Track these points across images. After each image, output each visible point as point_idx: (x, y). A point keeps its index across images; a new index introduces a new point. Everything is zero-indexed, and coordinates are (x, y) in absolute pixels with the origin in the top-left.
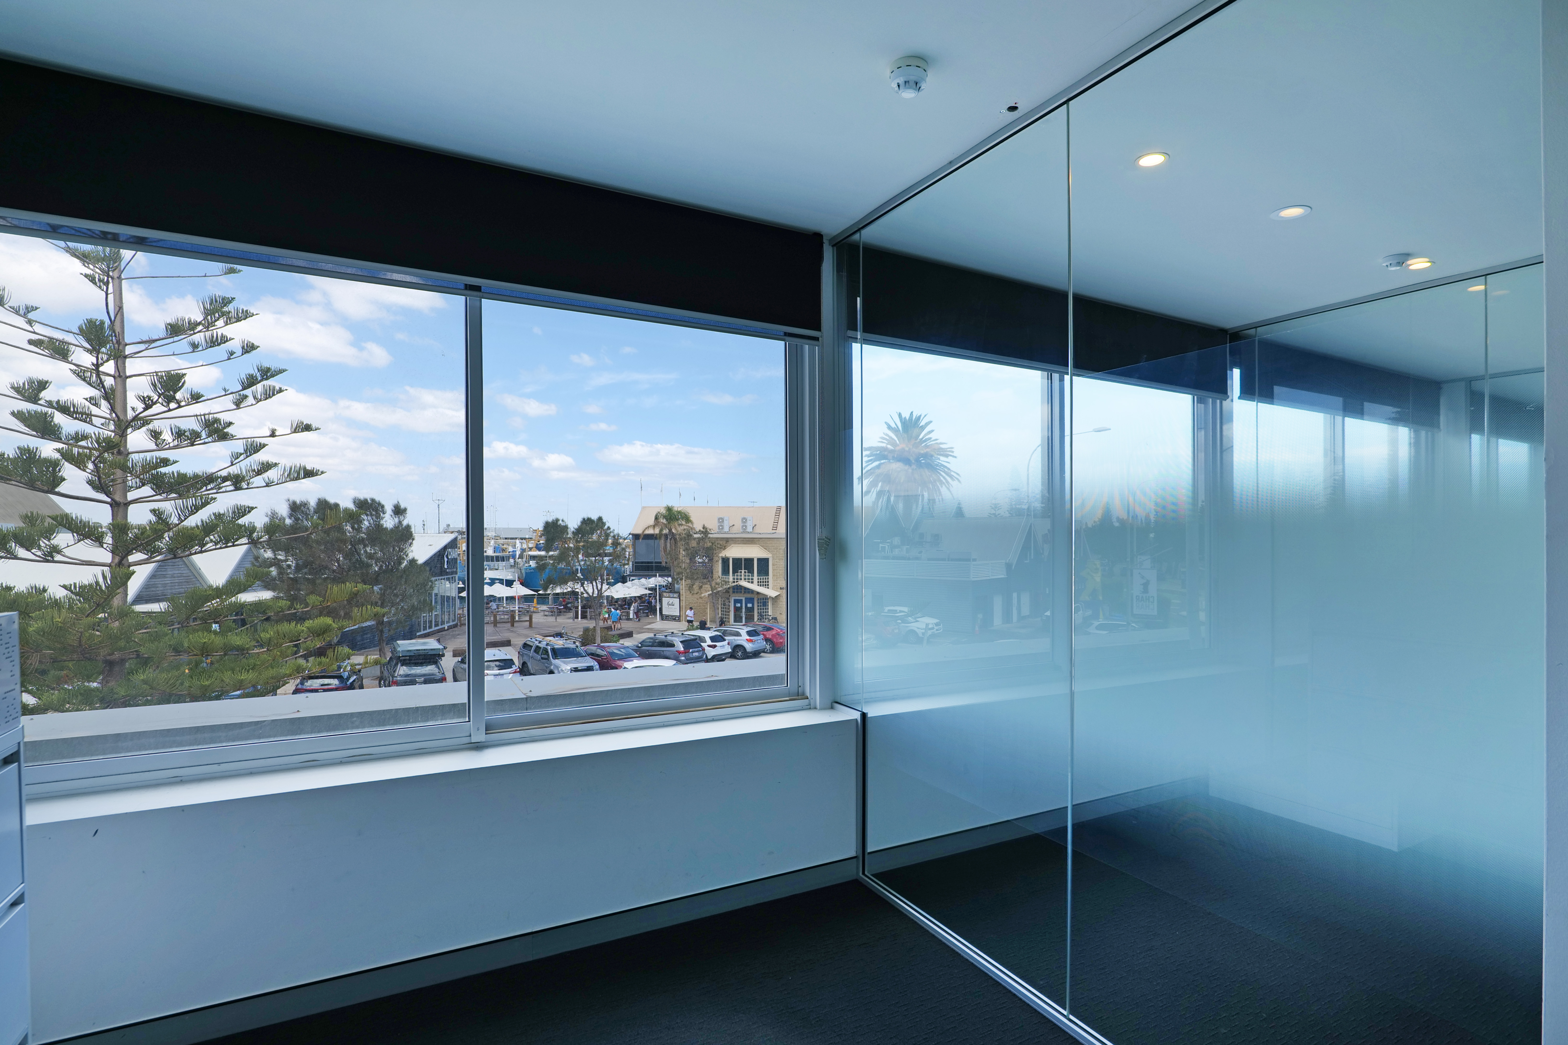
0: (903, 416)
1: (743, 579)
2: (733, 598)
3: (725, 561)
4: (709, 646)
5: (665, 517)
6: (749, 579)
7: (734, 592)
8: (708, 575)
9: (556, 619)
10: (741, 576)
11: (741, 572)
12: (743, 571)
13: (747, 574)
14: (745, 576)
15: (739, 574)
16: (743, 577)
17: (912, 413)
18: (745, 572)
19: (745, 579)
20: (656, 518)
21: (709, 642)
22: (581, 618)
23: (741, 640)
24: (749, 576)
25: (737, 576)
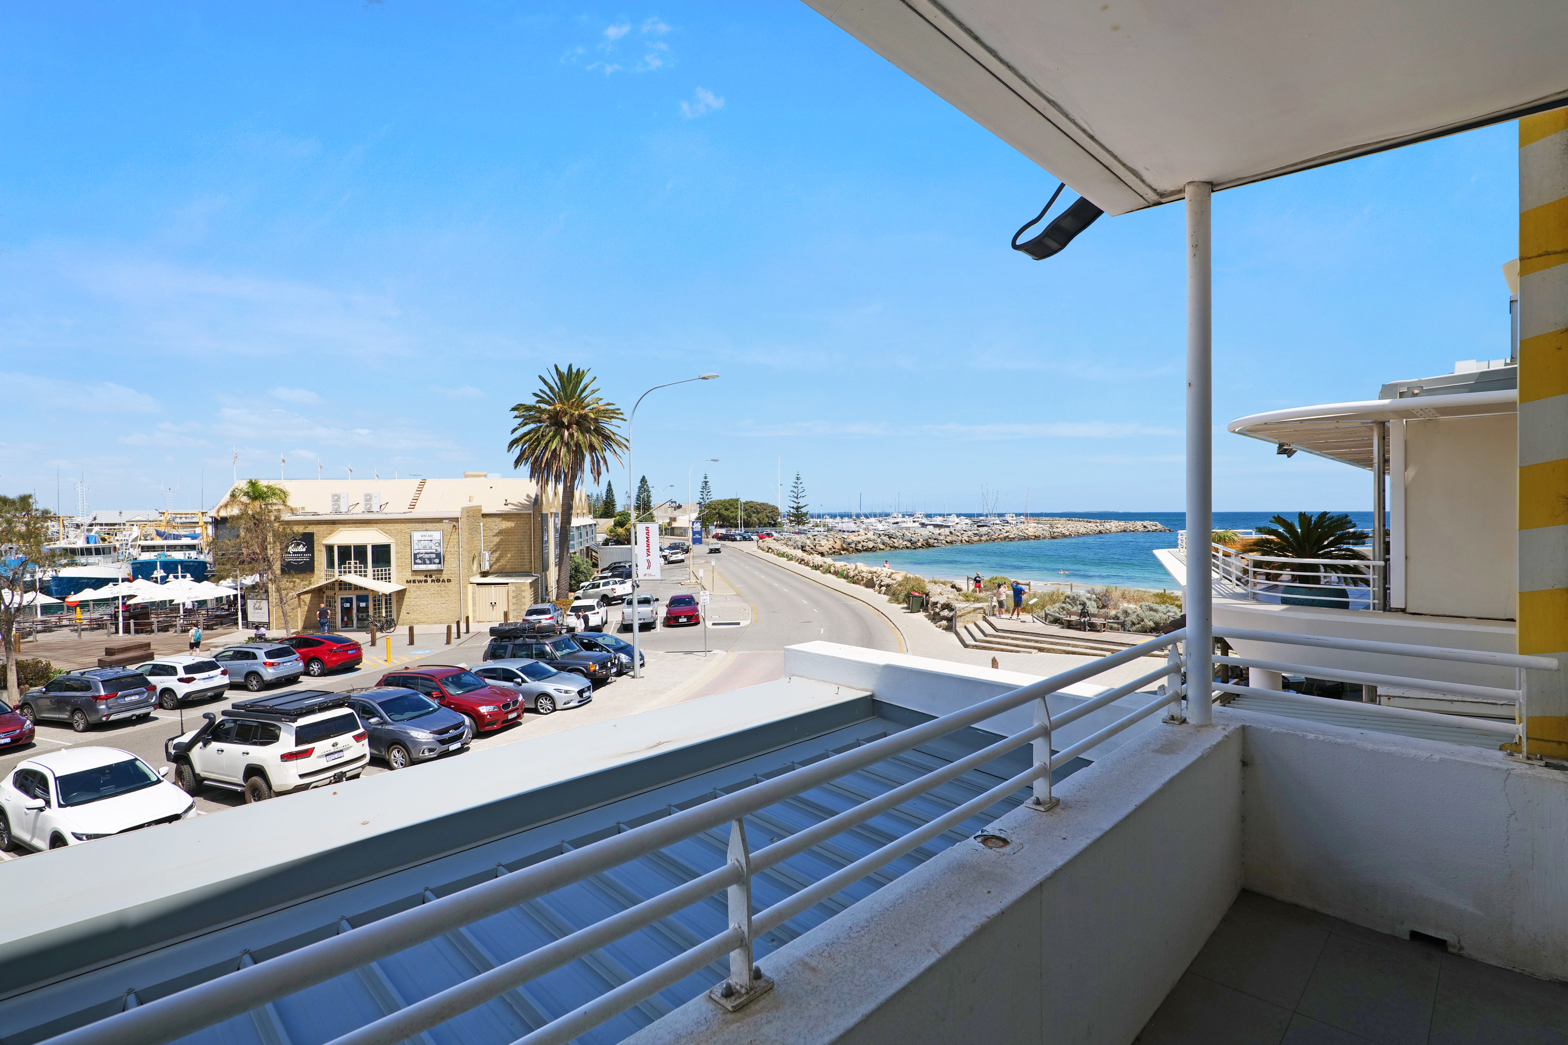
0: (560, 369)
1: (353, 572)
2: (340, 597)
3: (330, 549)
4: (180, 680)
5: (247, 494)
6: (360, 572)
7: (340, 589)
8: (308, 568)
9: (80, 635)
10: (350, 568)
11: (349, 563)
12: (353, 562)
13: (358, 565)
14: (356, 567)
15: (347, 566)
16: (353, 570)
17: (570, 366)
18: (356, 563)
19: (356, 572)
20: (233, 495)
21: (181, 674)
22: (124, 633)
23: (256, 664)
24: (360, 567)
25: (345, 568)
